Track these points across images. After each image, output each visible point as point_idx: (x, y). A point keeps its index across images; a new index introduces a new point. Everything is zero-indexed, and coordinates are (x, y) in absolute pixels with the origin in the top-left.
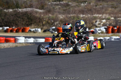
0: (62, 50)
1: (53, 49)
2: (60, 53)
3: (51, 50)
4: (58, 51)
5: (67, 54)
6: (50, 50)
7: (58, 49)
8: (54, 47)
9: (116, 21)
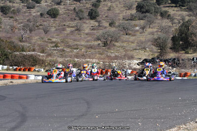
9: (105, 65)
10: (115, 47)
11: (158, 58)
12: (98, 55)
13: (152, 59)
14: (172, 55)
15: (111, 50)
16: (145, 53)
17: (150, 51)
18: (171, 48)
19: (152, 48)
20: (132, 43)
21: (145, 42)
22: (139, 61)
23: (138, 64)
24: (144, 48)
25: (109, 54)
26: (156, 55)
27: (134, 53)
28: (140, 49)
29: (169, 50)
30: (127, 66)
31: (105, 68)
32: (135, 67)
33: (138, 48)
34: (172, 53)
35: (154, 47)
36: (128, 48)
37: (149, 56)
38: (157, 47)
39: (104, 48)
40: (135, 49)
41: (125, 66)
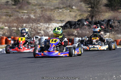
0: (100, 47)
1: (93, 46)
2: (99, 49)
3: (92, 47)
4: (98, 48)
5: (104, 50)
6: (90, 47)
7: (97, 46)
8: (94, 44)
9: (11, 31)
10: (30, 6)
11: (87, 20)
12: (4, 17)
13: (79, 21)
14: (107, 15)
15: (24, 10)
16: (71, 13)
17: (78, 10)
18: (106, 5)
19: (81, 6)
22: (60, 25)
24: (69, 6)
25: (20, 15)
26: (86, 15)
27: (55, 15)
28: (63, 8)
29: (104, 8)
30: (42, 32)
31: (11, 35)
33: (61, 6)
34: (107, 12)
35: (83, 5)
36: (48, 7)
37: (75, 17)
38: (88, 4)
39: (14, 7)
40: (58, 8)
41: (39, 31)
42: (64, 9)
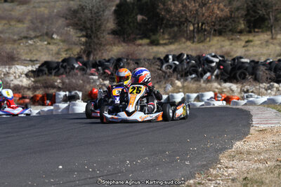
11: (78, 59)
13: (64, 61)
14: (116, 50)
16: (50, 47)
17: (64, 41)
18: (114, 32)
19: (67, 34)
20: (20, 21)
21: (48, 19)
22: (30, 68)
23: (27, 75)
24: (47, 34)
26: (77, 50)
27: (22, 50)
28: (36, 37)
29: (109, 37)
32: (16, 82)
33: (32, 34)
34: (114, 44)
35: (72, 31)
36: (7, 35)
37: (58, 53)
38: (81, 30)
40: (26, 38)
42: (36, 40)
